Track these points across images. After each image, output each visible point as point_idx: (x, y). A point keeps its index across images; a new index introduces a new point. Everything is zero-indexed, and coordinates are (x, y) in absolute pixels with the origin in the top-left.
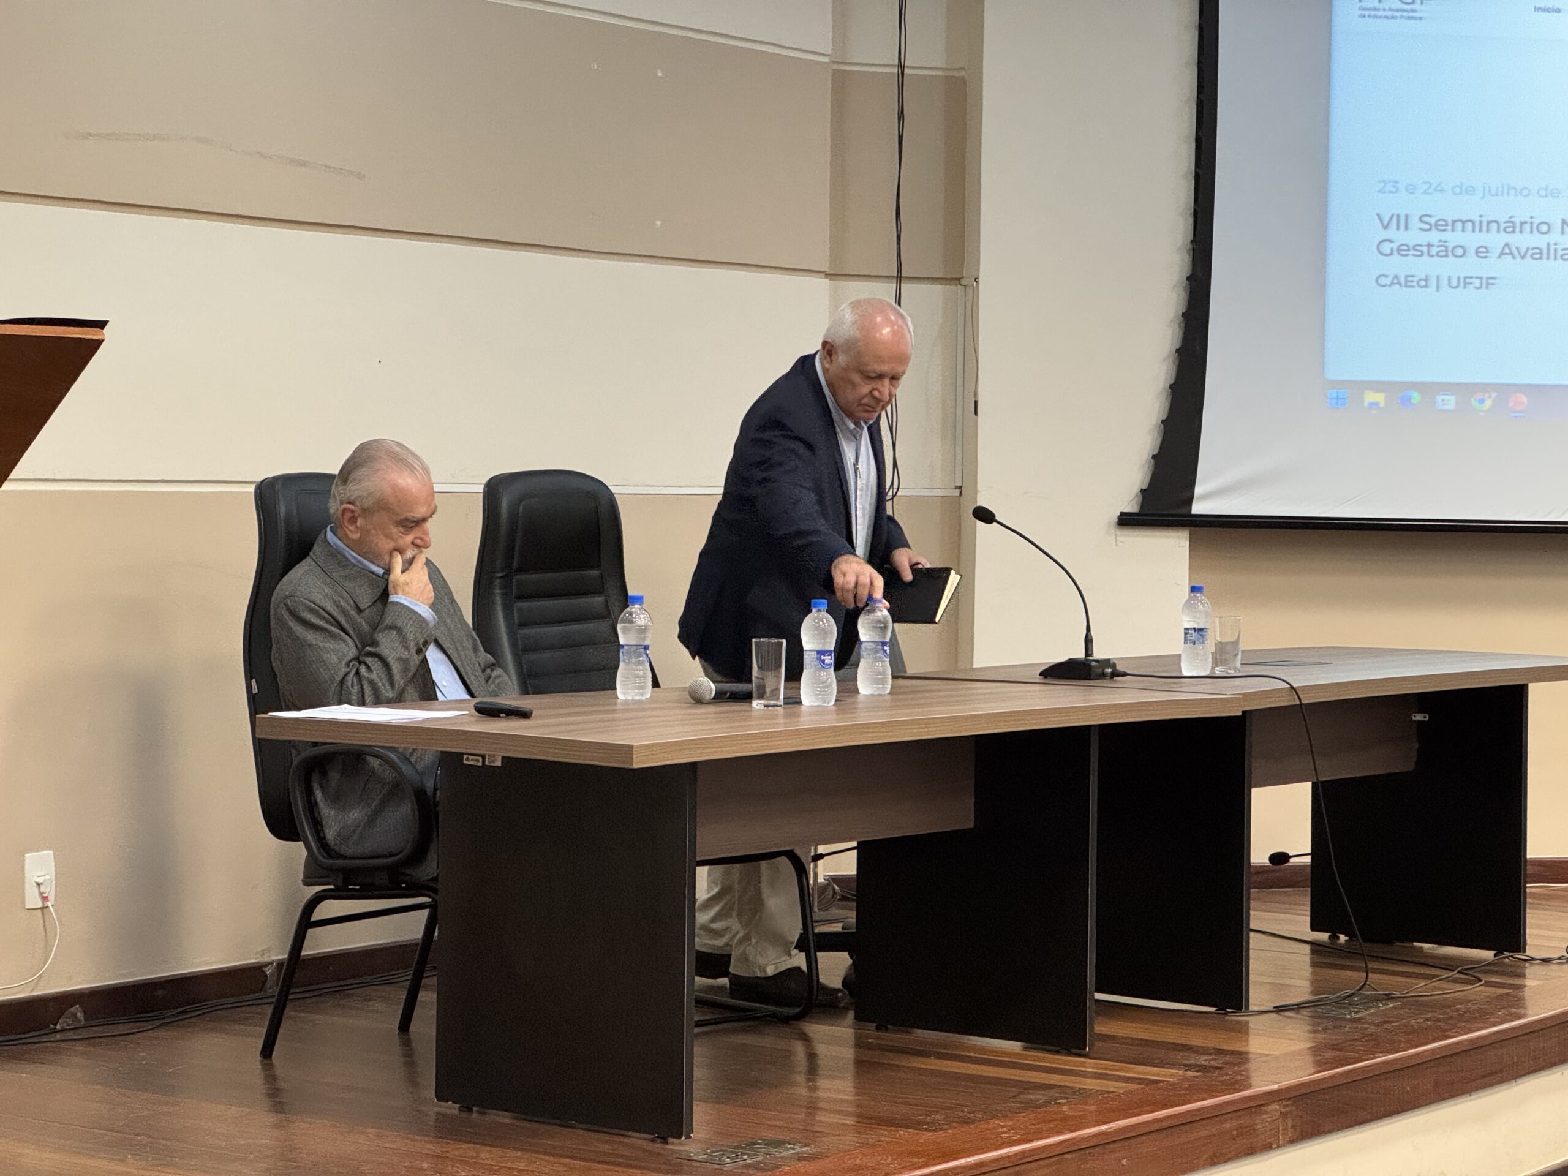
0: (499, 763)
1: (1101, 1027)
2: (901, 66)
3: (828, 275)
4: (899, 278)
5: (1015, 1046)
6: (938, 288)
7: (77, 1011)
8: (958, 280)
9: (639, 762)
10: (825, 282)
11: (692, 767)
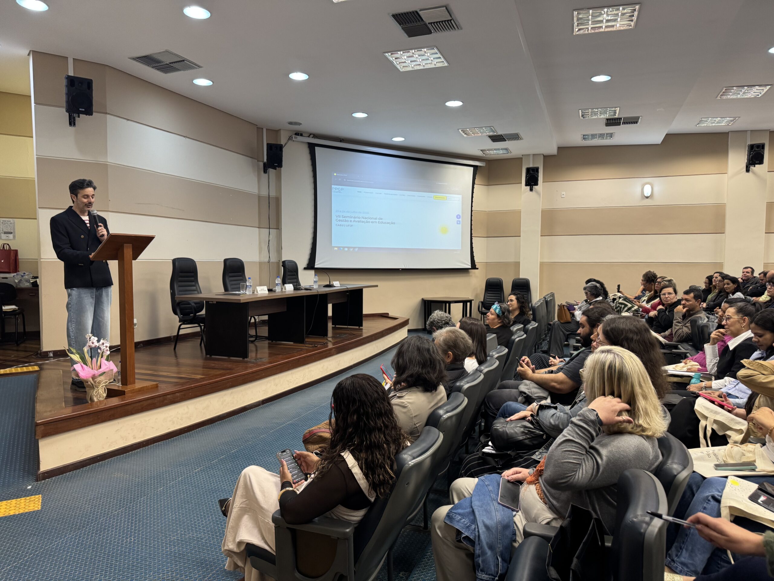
0: (215, 303)
1: (306, 340)
2: (269, 195)
3: (259, 228)
4: (269, 228)
5: (292, 343)
6: (275, 230)
7: (142, 345)
8: (278, 229)
9: (242, 302)
10: (257, 229)
11: (248, 302)
